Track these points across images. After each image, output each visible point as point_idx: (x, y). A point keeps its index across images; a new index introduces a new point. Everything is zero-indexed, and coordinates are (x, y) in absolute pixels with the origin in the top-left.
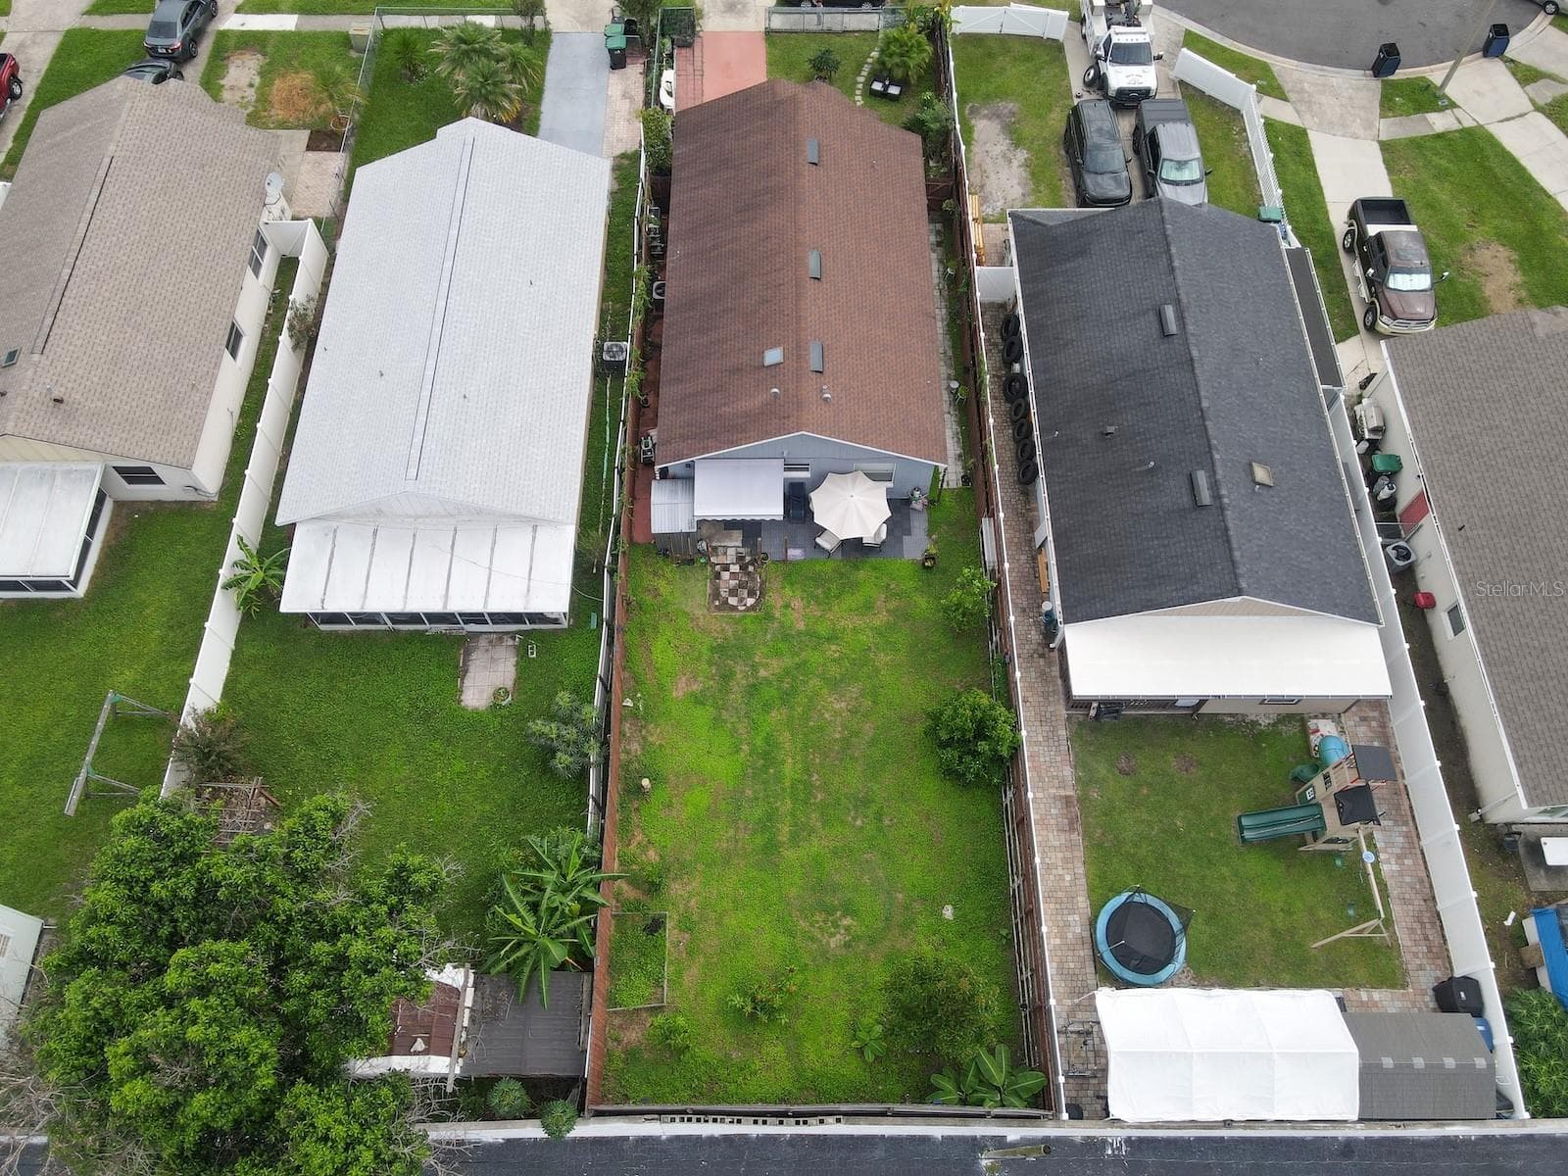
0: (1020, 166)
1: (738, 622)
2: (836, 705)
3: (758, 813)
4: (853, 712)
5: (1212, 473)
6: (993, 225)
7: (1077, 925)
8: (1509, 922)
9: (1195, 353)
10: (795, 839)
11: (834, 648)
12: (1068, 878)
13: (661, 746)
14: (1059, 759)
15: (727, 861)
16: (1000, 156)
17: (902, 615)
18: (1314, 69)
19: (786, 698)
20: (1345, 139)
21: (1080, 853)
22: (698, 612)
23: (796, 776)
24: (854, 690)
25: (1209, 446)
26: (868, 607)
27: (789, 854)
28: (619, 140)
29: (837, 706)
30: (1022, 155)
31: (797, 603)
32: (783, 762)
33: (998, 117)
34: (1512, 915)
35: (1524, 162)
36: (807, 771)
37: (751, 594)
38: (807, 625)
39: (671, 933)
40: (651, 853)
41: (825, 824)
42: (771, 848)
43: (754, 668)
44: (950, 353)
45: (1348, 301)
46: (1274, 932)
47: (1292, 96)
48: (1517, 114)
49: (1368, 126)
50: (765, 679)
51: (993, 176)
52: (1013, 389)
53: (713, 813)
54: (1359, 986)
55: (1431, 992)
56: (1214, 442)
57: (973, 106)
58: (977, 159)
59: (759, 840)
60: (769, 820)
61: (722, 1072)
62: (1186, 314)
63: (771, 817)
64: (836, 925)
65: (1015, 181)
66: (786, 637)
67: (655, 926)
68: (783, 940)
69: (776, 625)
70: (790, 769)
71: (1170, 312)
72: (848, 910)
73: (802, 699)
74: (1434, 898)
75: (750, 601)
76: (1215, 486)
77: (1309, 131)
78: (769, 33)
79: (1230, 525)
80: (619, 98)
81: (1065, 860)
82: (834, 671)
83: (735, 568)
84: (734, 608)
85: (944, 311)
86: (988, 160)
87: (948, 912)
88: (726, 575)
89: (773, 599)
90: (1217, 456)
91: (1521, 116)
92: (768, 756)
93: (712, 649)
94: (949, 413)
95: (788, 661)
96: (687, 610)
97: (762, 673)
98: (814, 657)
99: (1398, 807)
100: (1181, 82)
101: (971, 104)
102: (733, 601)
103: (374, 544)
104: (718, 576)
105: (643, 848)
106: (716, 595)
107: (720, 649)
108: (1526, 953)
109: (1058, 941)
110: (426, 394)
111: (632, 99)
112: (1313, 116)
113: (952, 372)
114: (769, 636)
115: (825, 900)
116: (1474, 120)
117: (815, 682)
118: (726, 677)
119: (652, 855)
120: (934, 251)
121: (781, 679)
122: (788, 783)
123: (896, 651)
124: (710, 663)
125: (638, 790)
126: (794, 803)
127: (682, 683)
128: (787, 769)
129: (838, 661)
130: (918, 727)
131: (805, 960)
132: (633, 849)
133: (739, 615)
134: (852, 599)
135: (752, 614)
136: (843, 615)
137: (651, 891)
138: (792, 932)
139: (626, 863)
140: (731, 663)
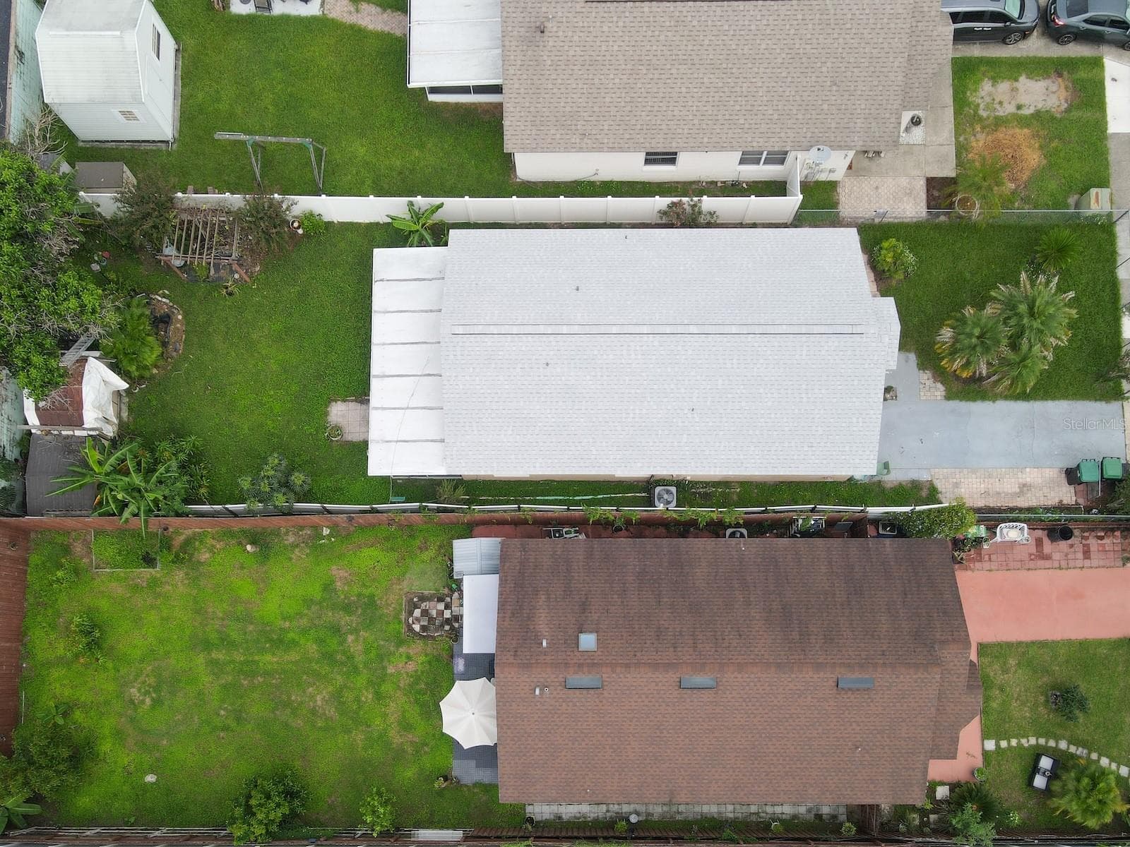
1: (397, 617)
2: (320, 696)
3: (234, 635)
4: (313, 712)
10: (213, 663)
11: (370, 696)
13: (290, 559)
15: (198, 612)
17: (399, 755)
19: (329, 657)
22: (405, 584)
23: (261, 664)
24: (331, 711)
26: (406, 727)
27: (200, 660)
29: (319, 698)
31: (411, 667)
32: (274, 654)
36: (267, 674)
37: (424, 628)
38: (392, 675)
39: (147, 572)
40: (207, 555)
41: (225, 687)
42: (207, 646)
43: (355, 631)
44: (679, 817)
50: (345, 640)
53: (236, 601)
59: (213, 636)
60: (226, 642)
61: (50, 612)
63: (232, 645)
64: (147, 693)
66: (381, 658)
67: (149, 561)
68: (137, 653)
69: (392, 649)
70: (268, 660)
72: (157, 702)
73: (325, 669)
75: (417, 627)
82: (348, 696)
83: (447, 614)
84: (411, 613)
85: (731, 815)
87: (150, 778)
88: (441, 606)
89: (418, 646)
92: (279, 642)
93: (372, 596)
94: (608, 811)
95: (360, 659)
96: (408, 575)
97: (350, 638)
98: (361, 681)
102: (417, 613)
104: (440, 600)
105: (211, 549)
106: (423, 599)
107: (371, 603)
110: (541, 329)
113: (656, 818)
114: (382, 643)
115: (164, 686)
117: (340, 680)
118: (347, 608)
119: (205, 556)
120: (809, 811)
121: (344, 653)
122: (256, 658)
123: (365, 749)
124: (359, 595)
125: (253, 543)
126: (241, 663)
127: (343, 573)
128: (268, 657)
129: (358, 700)
130: (298, 764)
131: (123, 671)
132: (210, 541)
133: (403, 617)
134: (414, 714)
135: (404, 629)
136: (398, 705)
137: (177, 556)
138: (142, 661)
139: (199, 537)
140: (360, 611)
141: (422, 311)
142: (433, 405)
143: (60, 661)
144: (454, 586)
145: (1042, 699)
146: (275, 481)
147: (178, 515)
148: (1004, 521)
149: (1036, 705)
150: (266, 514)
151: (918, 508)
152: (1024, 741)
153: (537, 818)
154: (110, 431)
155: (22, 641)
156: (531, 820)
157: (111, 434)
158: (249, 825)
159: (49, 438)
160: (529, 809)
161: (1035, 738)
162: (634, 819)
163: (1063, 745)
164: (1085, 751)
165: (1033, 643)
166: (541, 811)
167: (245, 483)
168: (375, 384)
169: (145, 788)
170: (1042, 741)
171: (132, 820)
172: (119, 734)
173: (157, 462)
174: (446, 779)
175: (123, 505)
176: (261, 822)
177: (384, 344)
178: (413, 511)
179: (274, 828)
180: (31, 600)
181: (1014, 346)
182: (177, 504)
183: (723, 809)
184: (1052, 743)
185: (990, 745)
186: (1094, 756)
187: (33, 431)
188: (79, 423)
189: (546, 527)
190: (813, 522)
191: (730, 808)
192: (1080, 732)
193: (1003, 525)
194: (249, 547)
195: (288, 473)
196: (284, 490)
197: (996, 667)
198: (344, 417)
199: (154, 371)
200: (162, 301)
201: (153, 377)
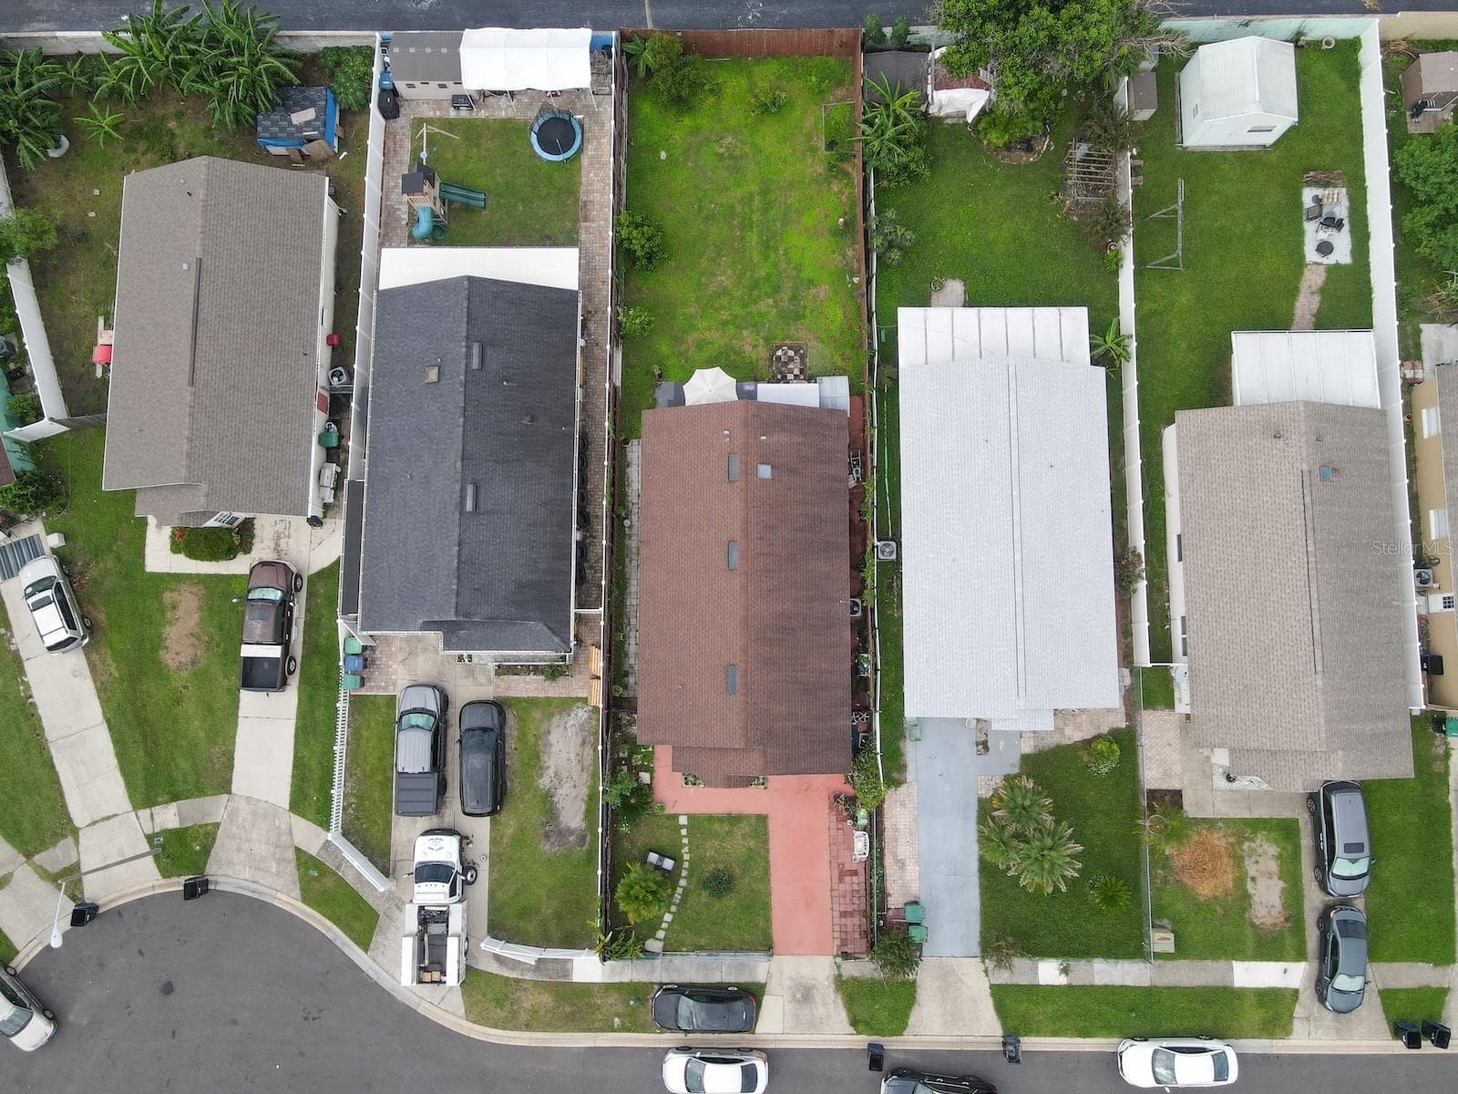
0: (548, 768)
1: (787, 337)
2: (725, 279)
3: (773, 212)
4: (713, 274)
5: (468, 366)
6: (580, 695)
7: (590, 150)
8: (345, 153)
9: (459, 465)
10: (751, 197)
11: (724, 317)
12: (592, 175)
13: (834, 254)
14: (588, 245)
15: (791, 184)
16: (565, 780)
17: (678, 341)
18: (260, 893)
19: (756, 285)
20: (259, 798)
21: (583, 188)
22: (813, 343)
23: (749, 233)
24: (713, 288)
25: (465, 387)
26: (700, 346)
27: (754, 188)
28: (903, 804)
29: (723, 278)
30: (545, 782)
31: (748, 349)
32: (757, 243)
33: (560, 833)
34: (341, 158)
35: (114, 762)
36: (743, 238)
37: (779, 358)
38: (741, 333)
39: (822, 144)
40: (836, 189)
41: (732, 207)
42: (765, 192)
43: (776, 305)
44: (627, 560)
45: (308, 610)
46: (478, 145)
47: (291, 855)
48: (98, 824)
49: (233, 815)
50: (769, 297)
51: (573, 756)
52: (585, 520)
53: (800, 213)
54: (440, 119)
55: (401, 115)
56: (461, 389)
57: (582, 846)
58: (585, 777)
59: (772, 196)
60: (767, 207)
61: (791, 74)
62: (458, 501)
63: (765, 211)
64: (728, 149)
65: (553, 749)
66: (755, 325)
67: (831, 145)
68: (758, 140)
69: (762, 334)
70: (753, 238)
71: (469, 506)
72: (721, 157)
73: (746, 282)
74: (384, 164)
75: (779, 353)
76: (468, 356)
77: (287, 807)
78: (768, 948)
79: (465, 324)
80: (908, 861)
81: (592, 185)
82: (725, 301)
83: (790, 377)
84: (791, 348)
85: (628, 603)
86: (575, 776)
87: (663, 155)
88: (797, 372)
89: (763, 352)
90: (462, 378)
91: (94, 823)
92: (767, 247)
93: (804, 317)
94: (633, 504)
95: (754, 308)
96: (821, 345)
97: (770, 301)
98: (737, 310)
99: (389, 215)
100: (387, 874)
101: (584, 849)
102: (791, 353)
103: (1034, 352)
104: (802, 371)
105: (841, 192)
106: (802, 357)
107: (799, 317)
108: (341, 134)
109: (602, 140)
110: (1014, 435)
111: (897, 861)
112: (279, 827)
113: (627, 542)
114: (767, 326)
115: (734, 163)
116: (138, 819)
117: (738, 293)
118: (794, 298)
119: (835, 188)
120: (631, 666)
121: (759, 297)
122: (754, 230)
123: (684, 314)
124: (805, 307)
125: (845, 223)
126: (751, 219)
127: (822, 295)
128: (755, 238)
129: (722, 308)
130: (673, 263)
131: (745, 131)
132: (847, 191)
133: (787, 342)
134: (710, 351)
135: (778, 342)
136: (717, 339)
137: (834, 166)
138: (753, 144)
139: (850, 183)
140: (792, 308)
141: (1034, 344)
142: (956, 355)
143: (752, 85)
144: (810, 379)
145: (721, 867)
146: (893, 236)
147: (864, 164)
148: (871, 837)
149: (716, 862)
150: (866, 232)
151: (879, 757)
152: (686, 849)
153: (629, 448)
154: (933, 110)
155: (769, 55)
156: (626, 442)
157: (930, 112)
158: (628, 227)
159: (926, 66)
160: (635, 442)
161: (688, 858)
162: (627, 523)
163: (683, 882)
164: (678, 901)
165: (768, 862)
166: (634, 452)
167: (891, 214)
168: (974, 311)
169: (656, 152)
170: (686, 865)
171: (632, 143)
172: (696, 130)
173: (906, 147)
174: (660, 376)
175: (870, 123)
176: (630, 233)
177: (1006, 317)
178: (871, 344)
179: (626, 245)
180: (799, 60)
181: (1018, 836)
182: (873, 163)
183: (633, 596)
184: (684, 873)
185: (683, 820)
186: (673, 909)
187: (930, 54)
188: (937, 87)
189: (858, 450)
190: (865, 666)
191: (634, 602)
192: (692, 899)
193: (867, 836)
194: (841, 220)
195: (900, 248)
196: (886, 244)
197: (748, 829)
198: (952, 291)
199: (985, 142)
200: (1045, 145)
201: (981, 142)
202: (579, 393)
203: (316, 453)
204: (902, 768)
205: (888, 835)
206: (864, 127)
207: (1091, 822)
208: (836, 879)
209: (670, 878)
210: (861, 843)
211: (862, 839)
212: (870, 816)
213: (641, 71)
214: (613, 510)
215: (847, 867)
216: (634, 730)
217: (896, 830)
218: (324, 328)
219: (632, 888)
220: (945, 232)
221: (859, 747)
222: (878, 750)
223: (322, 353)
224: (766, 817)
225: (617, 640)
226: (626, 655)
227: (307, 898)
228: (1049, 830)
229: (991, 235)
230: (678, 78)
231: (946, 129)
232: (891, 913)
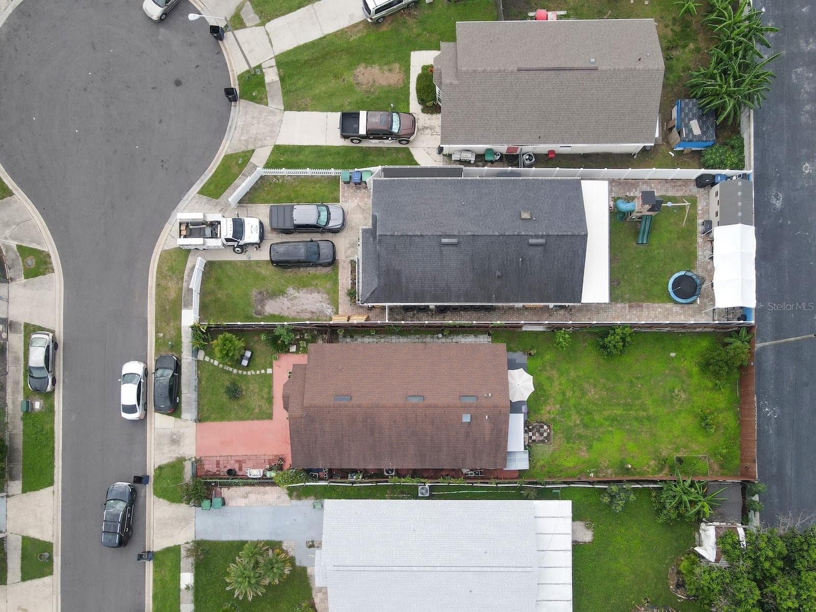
0: (298, 292)
1: (555, 432)
2: (592, 394)
3: (636, 423)
4: (595, 386)
5: (532, 236)
6: (340, 310)
7: (676, 308)
8: (673, 155)
9: (470, 233)
10: (645, 410)
11: (568, 394)
12: (659, 310)
13: (609, 461)
14: (614, 308)
15: (654, 435)
16: (291, 302)
17: (553, 365)
18: (230, 131)
19: (589, 413)
20: (282, 126)
21: (651, 304)
22: (552, 448)
23: (622, 409)
24: (586, 386)
25: (518, 235)
26: (550, 379)
27: (651, 412)
28: (279, 497)
29: (593, 393)
30: (291, 291)
31: (548, 408)
32: (616, 414)
33: (263, 300)
34: (670, 152)
35: (302, 43)
36: (619, 405)
37: (542, 427)
38: (558, 404)
39: (680, 455)
40: (651, 463)
41: (639, 398)
42: (649, 418)
43: (576, 425)
44: (418, 336)
45: (389, 149)
46: (679, 238)
47: (251, 147)
48: (267, 36)
49: (272, 113)
50: (581, 421)
51: (305, 307)
52: (442, 310)
53: (635, 440)
54: (696, 213)
55: (699, 189)
56: (516, 233)
57: (255, 313)
58: (293, 314)
59: (646, 423)
60: (640, 420)
61: (728, 435)
62: (448, 234)
63: (636, 419)
64: (677, 395)
65: (309, 295)
66: (563, 412)
67: (680, 460)
68: (683, 415)
69: (557, 417)
70: (618, 411)
71: (445, 240)
72: (672, 391)
73: (590, 407)
74: (666, 179)
75: (545, 427)
76: (537, 237)
77: (277, 144)
78: (200, 420)
79: (556, 234)
80: (247, 500)
81: (653, 310)
82: (578, 394)
83: (531, 434)
84: (549, 434)
85: (393, 337)
86: (294, 308)
87: (673, 355)
88: (534, 438)
89: (545, 417)
90: (523, 233)
91: (268, 34)
92: (613, 420)
93: (568, 443)
94: (452, 339)
95: (573, 412)
96: (551, 452)
97: (578, 422)
98: (572, 401)
99: (633, 184)
100: (241, 202)
101: (254, 314)
102: (545, 434)
103: (542, 584)
104: (534, 441)
105: (649, 466)
106: (543, 441)
107: (568, 439)
108: (686, 152)
109: (682, 316)
111: (247, 494)
112: (266, 139)
113: (429, 336)
114: (562, 420)
115: (668, 399)
116: (270, 59)
117: (583, 401)
118: (580, 437)
119: (652, 463)
120: (356, 340)
121: (581, 415)
122: (624, 412)
123: (570, 368)
124: (574, 443)
125: (628, 469)
126: (632, 410)
127: (583, 454)
128: (618, 412)
129: (574, 392)
130: (602, 361)
131: (690, 406)
132: (650, 470)
133: (552, 432)
134: (546, 385)
135: (552, 427)
136: (554, 389)
137: (665, 462)
138: (680, 411)
139: (655, 472)
140: (574, 435)
141: (547, 584)
142: (541, 535)
143: (721, 411)
144: (528, 447)
145: (244, 393)
146: (618, 498)
147: (665, 481)
148: (260, 479)
149: (247, 390)
150: (621, 481)
151: (303, 484)
152: (253, 373)
153: (486, 336)
154: (703, 525)
155: (741, 421)
156: (489, 335)
157: (702, 524)
158: (623, 333)
159: (732, 522)
160: (490, 340)
161: (248, 374)
162: (440, 336)
163: (235, 371)
164: (225, 368)
165: (246, 420)
166: (484, 339)
167: (632, 497)
168: (570, 547)
169: (675, 351)
170: (245, 373)
171: (680, 335)
172: (690, 375)
173: (677, 508)
174: (530, 354)
175: (692, 485)
176: (618, 334)
177: (566, 567)
178: (549, 483)
179: (611, 332)
180: (737, 441)
181: (257, 563)
182: (665, 487)
183: (397, 340)
184: (240, 372)
185: (269, 371)
186: (221, 366)
187: (740, 525)
188: (717, 528)
189: (484, 474)
190: (354, 477)
191: (393, 341)
192: (227, 377)
193: (260, 477)
194: (630, 466)
195: (611, 502)
196: (613, 494)
197: (264, 408)
198: (585, 534)
199: (683, 558)
200: (681, 596)
201: (683, 555)
202: (520, 305)
203: (481, 147)
204: (299, 498)
205: (262, 489)
206: (689, 481)
207: (269, 606)
208: (237, 458)
209: (237, 363)
210: (256, 473)
211: (258, 474)
212: (271, 478)
213: (727, 340)
214: (445, 327)
215: (244, 465)
216: (320, 342)
217: (264, 493)
218: (559, 148)
219: (230, 342)
220: (623, 531)
221: (310, 473)
222: (307, 484)
223: (543, 148)
224: (271, 419)
225: (371, 331)
226: (363, 337)
227: (228, 158)
228: (260, 581)
229: (621, 560)
230: (720, 363)
231: (691, 533)
232: (219, 489)
